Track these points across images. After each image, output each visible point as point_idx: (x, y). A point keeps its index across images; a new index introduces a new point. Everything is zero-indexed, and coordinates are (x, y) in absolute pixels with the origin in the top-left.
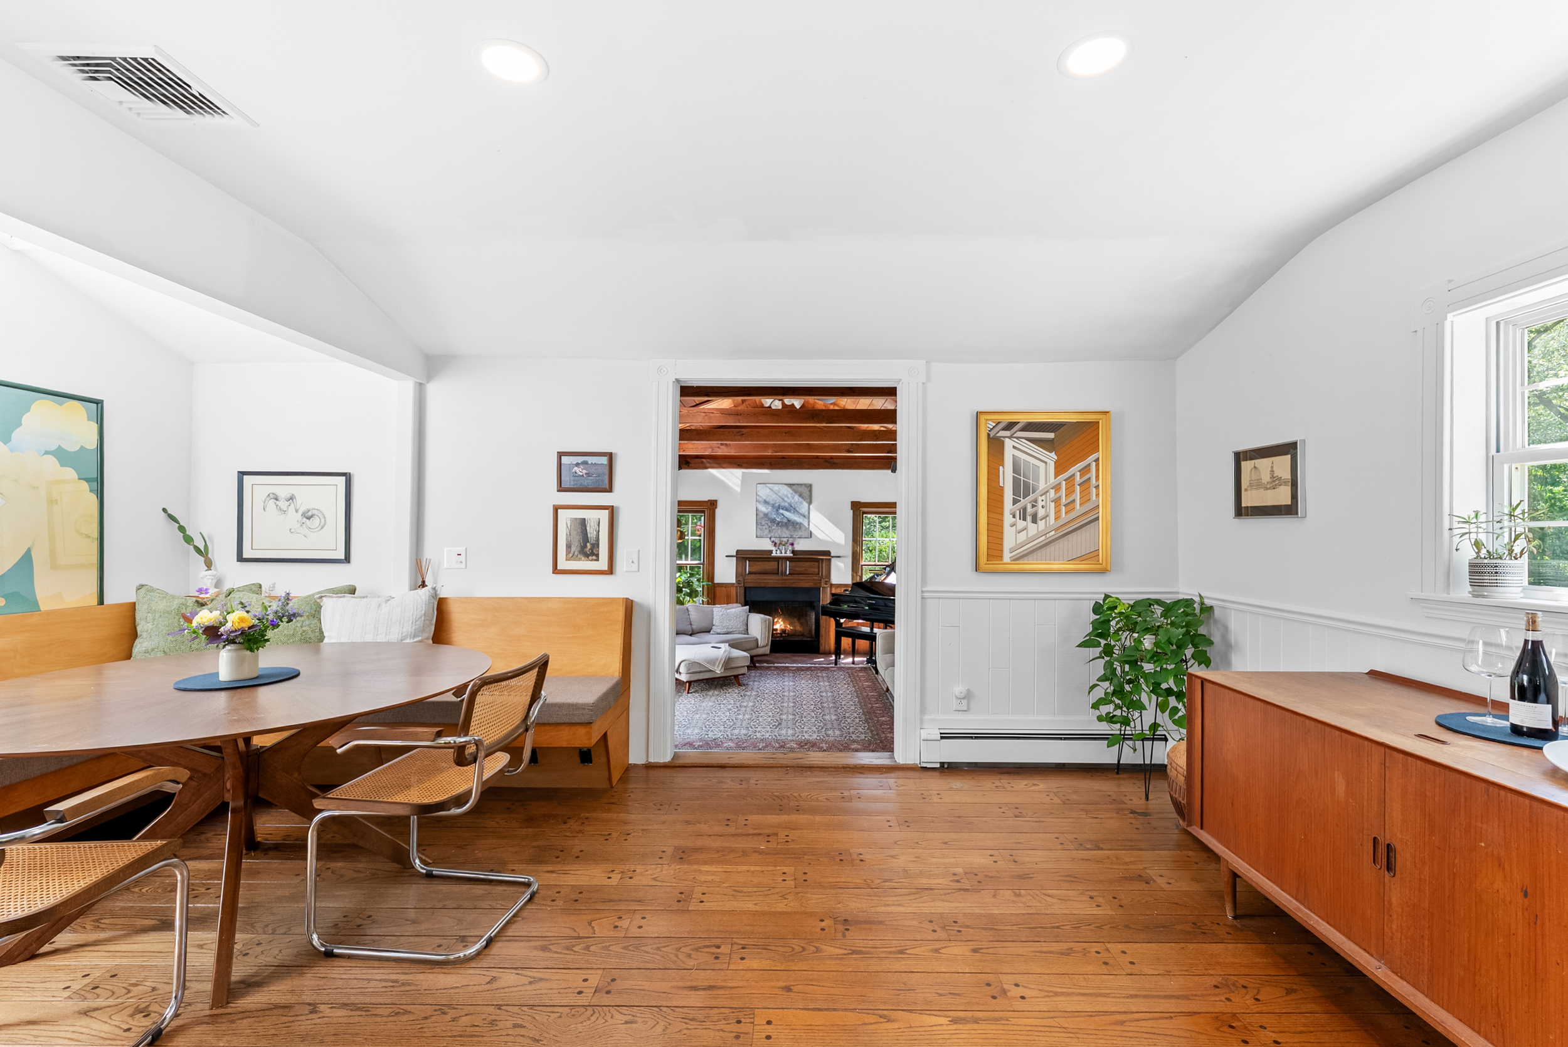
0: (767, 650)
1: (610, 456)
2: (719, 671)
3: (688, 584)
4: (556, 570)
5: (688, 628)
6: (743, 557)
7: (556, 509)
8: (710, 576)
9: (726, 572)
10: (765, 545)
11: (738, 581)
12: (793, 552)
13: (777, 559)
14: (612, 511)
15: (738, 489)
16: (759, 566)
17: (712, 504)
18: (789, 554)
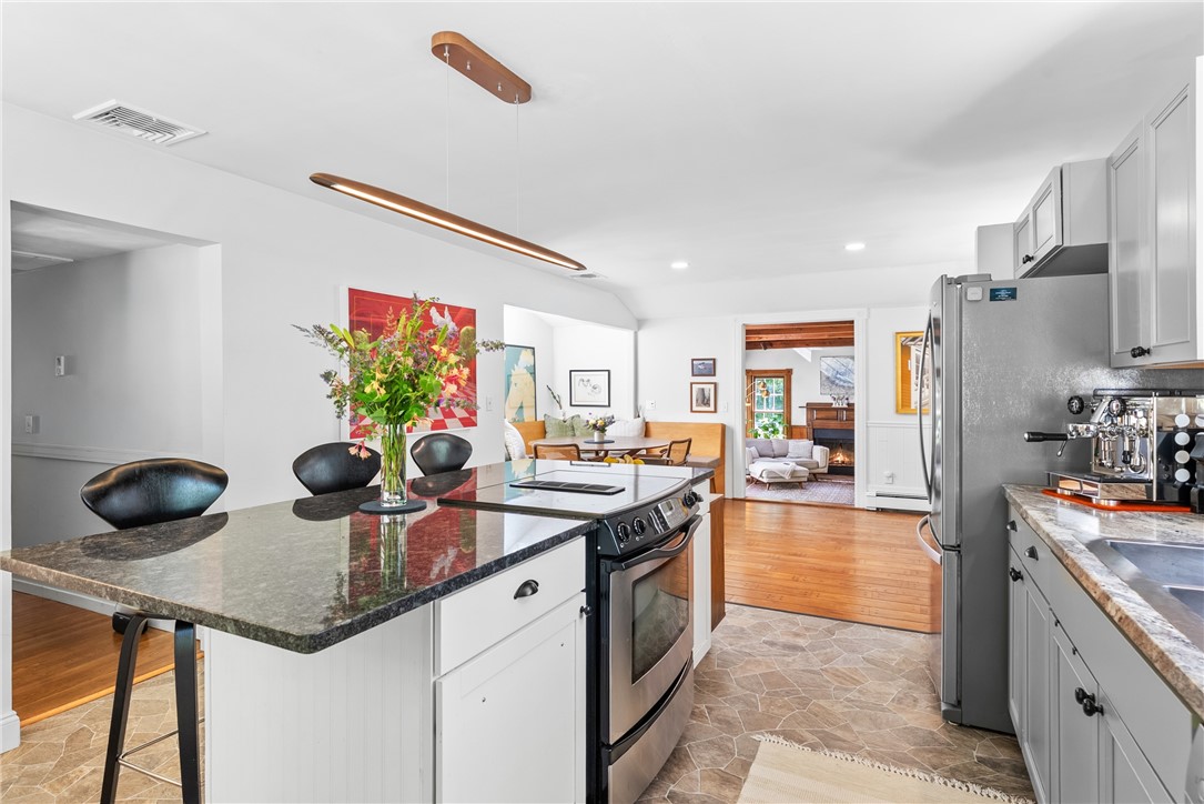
0: (826, 470)
1: (714, 360)
2: (787, 478)
3: (773, 426)
4: (692, 411)
5: (772, 453)
6: (811, 407)
7: (692, 384)
8: (789, 420)
9: (800, 418)
10: (827, 399)
11: (808, 425)
12: (848, 404)
13: (836, 409)
14: (715, 384)
15: (810, 360)
16: (823, 414)
17: (789, 372)
18: (845, 406)
